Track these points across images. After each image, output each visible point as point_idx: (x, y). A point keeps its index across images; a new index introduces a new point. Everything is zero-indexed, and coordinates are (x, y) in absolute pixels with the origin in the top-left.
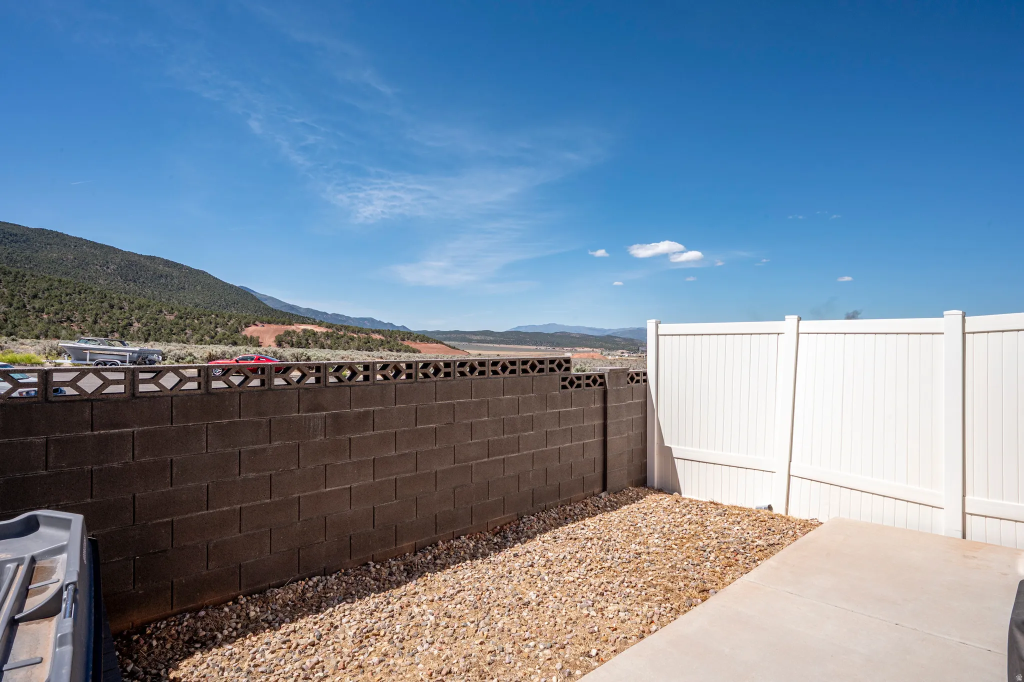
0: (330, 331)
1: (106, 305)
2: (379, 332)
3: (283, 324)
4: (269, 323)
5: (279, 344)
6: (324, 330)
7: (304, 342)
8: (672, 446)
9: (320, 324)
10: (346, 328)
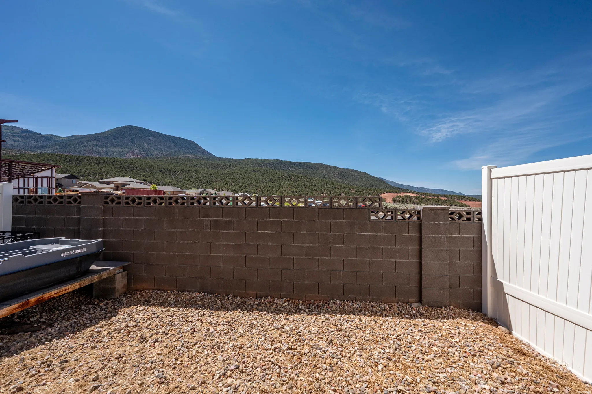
0: (417, 195)
1: (334, 187)
2: (444, 196)
3: (396, 193)
4: (390, 192)
5: (394, 201)
6: (414, 195)
7: (405, 201)
8: (504, 282)
9: (413, 193)
10: (426, 194)
